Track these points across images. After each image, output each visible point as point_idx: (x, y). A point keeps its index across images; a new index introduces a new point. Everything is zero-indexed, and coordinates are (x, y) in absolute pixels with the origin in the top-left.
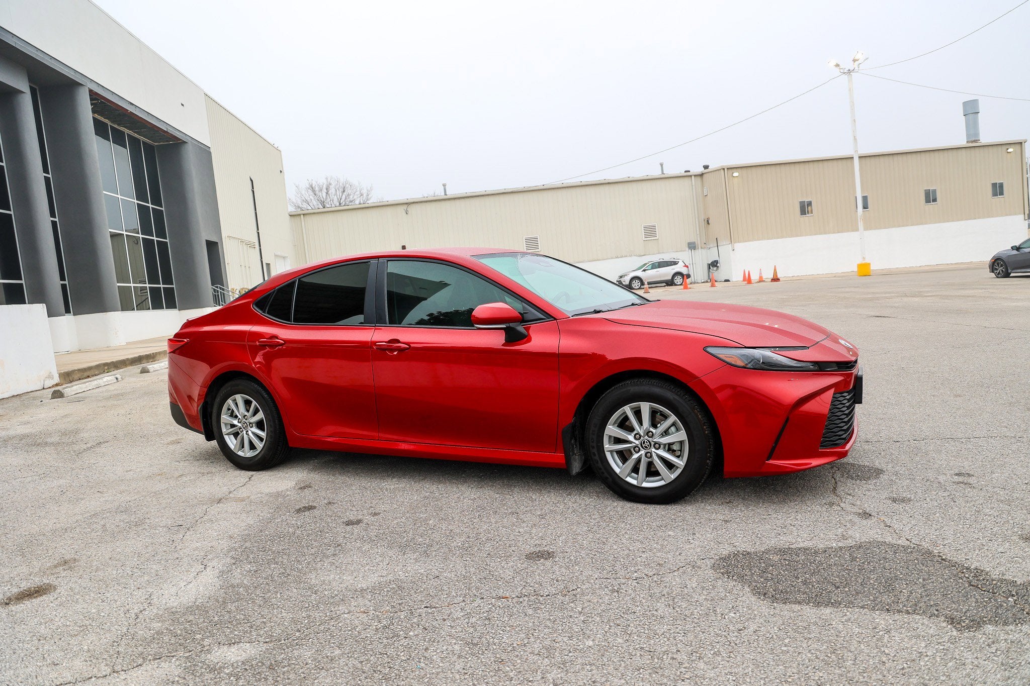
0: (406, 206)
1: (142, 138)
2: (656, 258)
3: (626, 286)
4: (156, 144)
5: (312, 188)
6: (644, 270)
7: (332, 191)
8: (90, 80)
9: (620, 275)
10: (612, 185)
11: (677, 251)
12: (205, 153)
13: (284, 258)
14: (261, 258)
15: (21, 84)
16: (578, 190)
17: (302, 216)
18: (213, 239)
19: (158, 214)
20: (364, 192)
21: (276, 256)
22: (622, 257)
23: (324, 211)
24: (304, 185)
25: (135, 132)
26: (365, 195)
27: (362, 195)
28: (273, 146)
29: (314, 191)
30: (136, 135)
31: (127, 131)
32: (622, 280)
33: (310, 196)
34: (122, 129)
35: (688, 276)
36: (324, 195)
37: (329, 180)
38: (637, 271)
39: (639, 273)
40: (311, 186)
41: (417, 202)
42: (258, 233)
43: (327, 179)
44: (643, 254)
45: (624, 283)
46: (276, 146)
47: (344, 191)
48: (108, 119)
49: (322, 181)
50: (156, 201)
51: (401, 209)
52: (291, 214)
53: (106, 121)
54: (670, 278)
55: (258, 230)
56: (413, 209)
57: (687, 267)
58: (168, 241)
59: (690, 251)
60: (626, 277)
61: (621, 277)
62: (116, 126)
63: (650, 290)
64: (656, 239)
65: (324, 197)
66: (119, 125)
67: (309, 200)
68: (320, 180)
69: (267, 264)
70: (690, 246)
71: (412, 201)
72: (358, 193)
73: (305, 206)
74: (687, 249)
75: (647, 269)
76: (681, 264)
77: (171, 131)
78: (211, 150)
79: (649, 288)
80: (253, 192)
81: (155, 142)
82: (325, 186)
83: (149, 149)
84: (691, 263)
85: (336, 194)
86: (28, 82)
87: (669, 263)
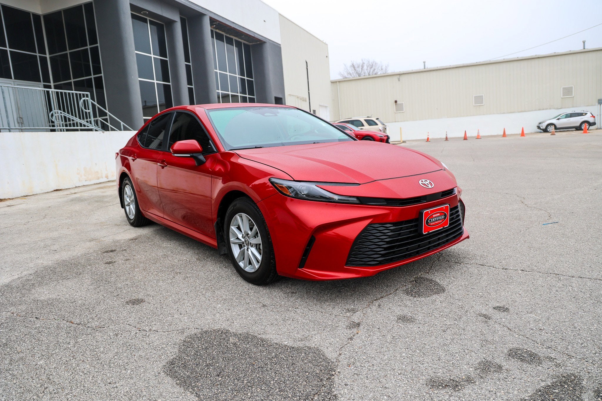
0: (399, 76)
1: (243, 41)
2: (570, 111)
3: (543, 130)
4: (251, 44)
5: (353, 66)
6: (558, 119)
7: (365, 67)
8: (210, 12)
9: (540, 122)
10: (541, 59)
11: (588, 106)
12: (277, 48)
13: (326, 107)
14: (310, 107)
15: (175, 17)
16: (515, 64)
17: (338, 83)
18: (280, 96)
19: (250, 83)
20: (384, 67)
21: (320, 106)
22: (543, 109)
23: (360, 79)
24: (349, 64)
25: (239, 38)
26: (384, 70)
27: (382, 69)
28: (322, 42)
29: (354, 67)
30: (240, 40)
31: (234, 38)
32: (540, 125)
33: (351, 71)
34: (231, 37)
35: (594, 124)
36: (360, 69)
37: (363, 61)
38: (553, 120)
39: (554, 121)
40: (353, 65)
41: (405, 74)
42: (309, 93)
43: (362, 60)
44: (560, 108)
45: (541, 128)
46: (324, 42)
47: (372, 67)
48: (224, 32)
49: (359, 62)
50: (250, 75)
51: (396, 78)
52: (331, 81)
53: (223, 33)
54: (578, 125)
55: (309, 91)
56: (403, 78)
57: (594, 117)
58: (255, 97)
59: (599, 105)
60: (543, 124)
61: (540, 123)
62: (228, 35)
63: (556, 133)
64: (571, 97)
65: (360, 71)
66: (230, 35)
67: (351, 72)
68: (358, 61)
69: (313, 110)
70: (600, 102)
71: (403, 73)
72: (380, 68)
73: (349, 76)
74: (597, 104)
75: (560, 118)
76: (589, 115)
77: (256, 36)
78: (281, 46)
79: (556, 132)
80: (307, 69)
81: (250, 43)
82: (361, 65)
83: (247, 47)
84: (599, 114)
85: (367, 70)
86: (179, 15)
87: (580, 114)
